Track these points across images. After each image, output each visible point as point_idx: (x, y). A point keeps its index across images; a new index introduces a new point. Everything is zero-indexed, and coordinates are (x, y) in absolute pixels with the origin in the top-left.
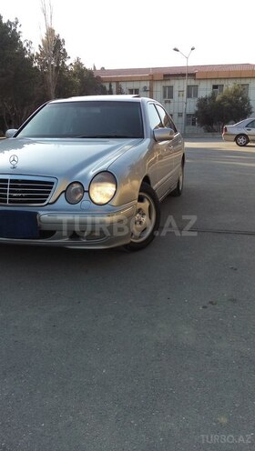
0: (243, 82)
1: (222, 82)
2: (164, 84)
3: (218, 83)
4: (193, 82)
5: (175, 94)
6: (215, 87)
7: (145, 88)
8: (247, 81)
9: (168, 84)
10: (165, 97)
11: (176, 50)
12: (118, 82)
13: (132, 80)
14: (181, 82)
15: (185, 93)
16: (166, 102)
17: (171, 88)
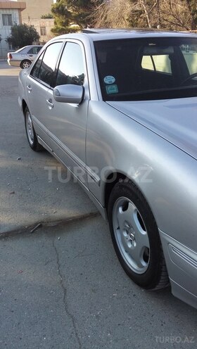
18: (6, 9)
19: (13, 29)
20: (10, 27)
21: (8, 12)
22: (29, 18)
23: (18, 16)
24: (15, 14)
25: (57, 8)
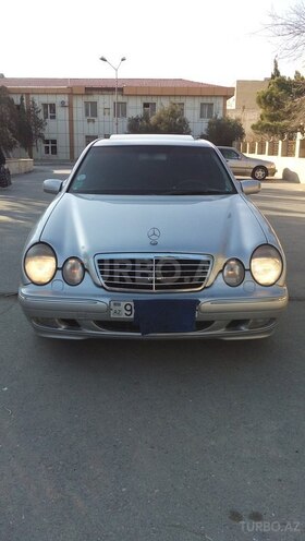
0: (178, 100)
1: (154, 100)
2: (86, 99)
3: (149, 100)
4: (120, 99)
5: (100, 112)
6: (146, 105)
7: (63, 103)
8: (182, 100)
9: (91, 99)
10: (87, 115)
11: (103, 59)
12: (28, 94)
13: (45, 93)
14: (107, 97)
15: (112, 111)
16: (89, 121)
17: (94, 104)
18: (207, 96)
19: (210, 124)
20: (208, 120)
21: (209, 101)
22: (244, 108)
23: (221, 105)
24: (218, 103)
25: (264, 98)
